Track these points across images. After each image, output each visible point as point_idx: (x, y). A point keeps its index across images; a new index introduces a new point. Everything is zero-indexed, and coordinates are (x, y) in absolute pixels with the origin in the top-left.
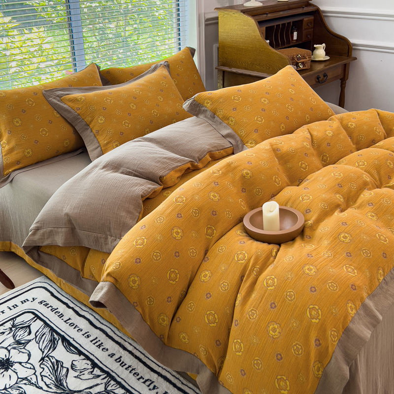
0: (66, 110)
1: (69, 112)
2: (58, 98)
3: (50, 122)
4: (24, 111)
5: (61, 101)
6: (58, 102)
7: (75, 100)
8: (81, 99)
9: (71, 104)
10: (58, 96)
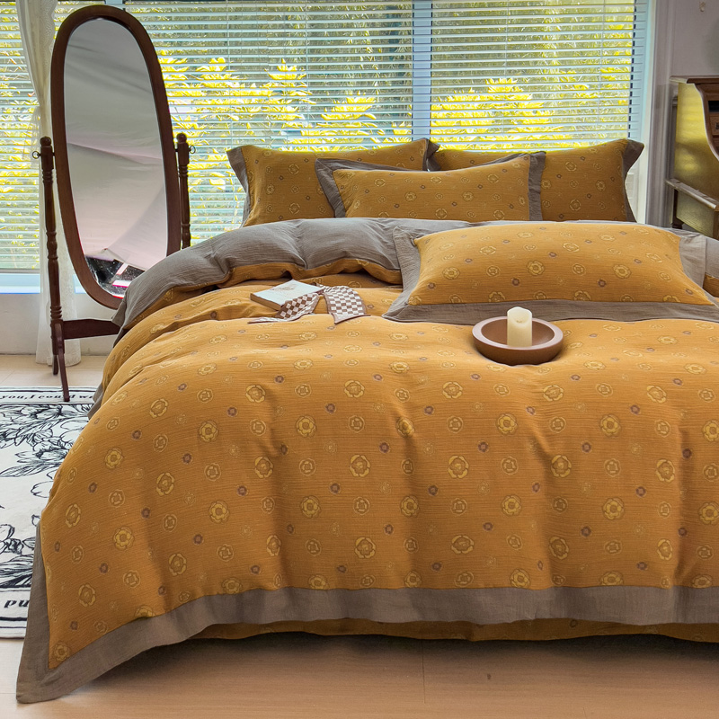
0: (330, 186)
1: (332, 189)
2: (330, 170)
3: (308, 198)
4: (281, 178)
5: (331, 174)
6: (326, 176)
7: (344, 176)
8: (350, 175)
9: (338, 180)
10: (331, 168)
